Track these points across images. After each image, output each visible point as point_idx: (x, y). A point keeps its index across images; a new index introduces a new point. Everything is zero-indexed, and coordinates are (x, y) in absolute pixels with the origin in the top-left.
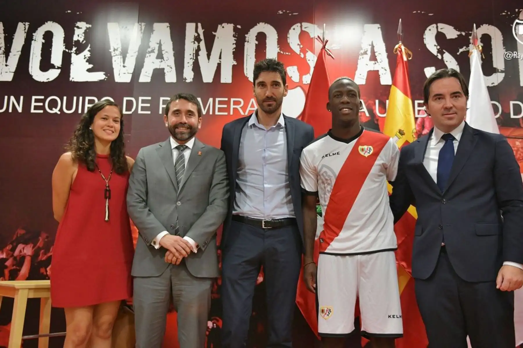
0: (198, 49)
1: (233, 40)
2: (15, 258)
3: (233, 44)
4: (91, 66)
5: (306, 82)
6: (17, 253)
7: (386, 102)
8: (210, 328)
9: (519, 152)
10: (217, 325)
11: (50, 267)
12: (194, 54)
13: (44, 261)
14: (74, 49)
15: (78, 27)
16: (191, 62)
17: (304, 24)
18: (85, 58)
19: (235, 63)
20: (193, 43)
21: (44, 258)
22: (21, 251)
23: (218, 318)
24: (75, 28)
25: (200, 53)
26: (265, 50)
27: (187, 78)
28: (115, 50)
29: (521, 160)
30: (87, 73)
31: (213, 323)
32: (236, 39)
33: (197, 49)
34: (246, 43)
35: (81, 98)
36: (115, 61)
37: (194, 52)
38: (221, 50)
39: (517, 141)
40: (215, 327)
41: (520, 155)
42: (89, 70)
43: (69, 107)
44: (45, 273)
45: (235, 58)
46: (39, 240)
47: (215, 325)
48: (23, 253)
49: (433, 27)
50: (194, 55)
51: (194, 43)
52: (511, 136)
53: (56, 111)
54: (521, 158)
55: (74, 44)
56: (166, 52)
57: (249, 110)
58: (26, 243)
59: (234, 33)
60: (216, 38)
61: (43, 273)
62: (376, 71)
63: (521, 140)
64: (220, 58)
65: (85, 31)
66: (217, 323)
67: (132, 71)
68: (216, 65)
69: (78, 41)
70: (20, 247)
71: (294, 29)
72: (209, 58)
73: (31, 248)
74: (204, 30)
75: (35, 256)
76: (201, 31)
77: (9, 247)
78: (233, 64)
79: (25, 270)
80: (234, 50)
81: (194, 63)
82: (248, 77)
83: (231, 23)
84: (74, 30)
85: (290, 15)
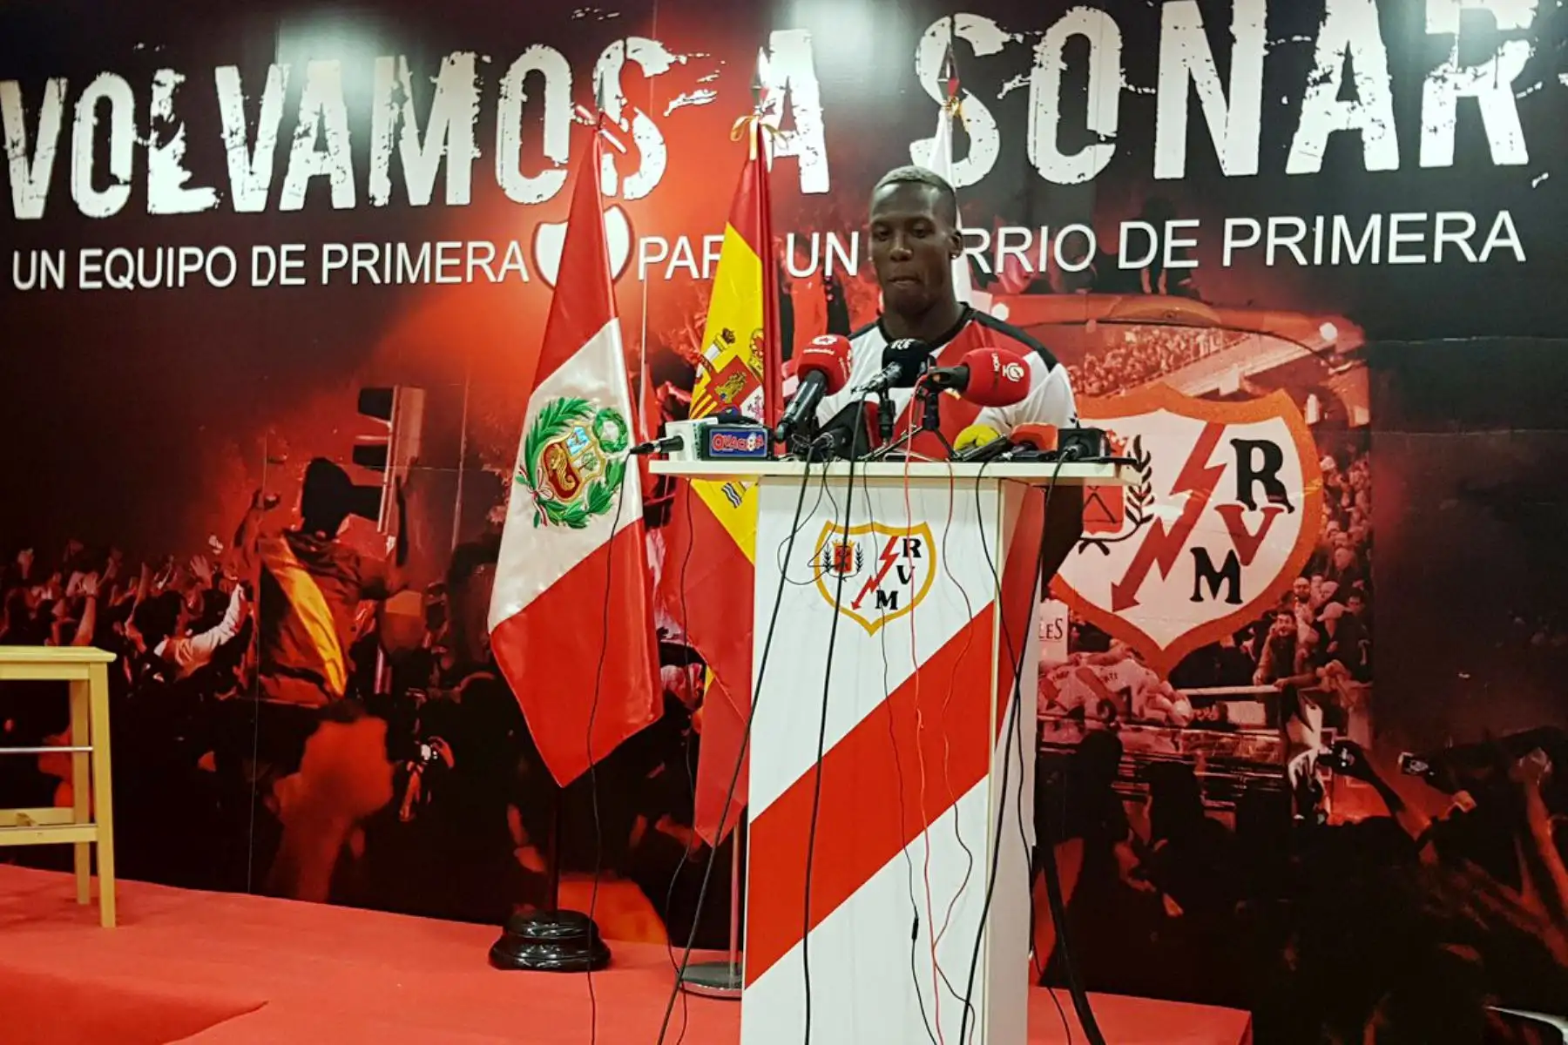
0: (400, 125)
1: (473, 95)
2: (68, 600)
3: (474, 105)
4: (187, 175)
5: (632, 194)
6: (70, 589)
7: (811, 237)
8: (426, 759)
9: (1131, 361)
10: (439, 755)
11: (130, 619)
12: (390, 135)
13: (118, 607)
14: (154, 135)
15: (158, 83)
16: (386, 154)
17: (633, 42)
18: (175, 157)
19: (478, 154)
20: (389, 107)
21: (118, 603)
22: (77, 587)
23: (440, 739)
24: (154, 87)
25: (404, 131)
26: (543, 115)
27: (376, 196)
28: (232, 134)
29: (1134, 380)
30: (181, 191)
31: (432, 750)
32: (479, 91)
33: (397, 121)
34: (501, 101)
35: (171, 251)
36: (234, 161)
37: (392, 131)
38: (448, 122)
39: (1129, 330)
40: (435, 757)
41: (1133, 366)
42: (185, 186)
43: (150, 275)
44: (121, 633)
45: (478, 141)
46: (107, 564)
47: (435, 753)
48: (80, 591)
49: (943, 25)
50: (392, 137)
51: (392, 108)
52: (1114, 317)
53: (125, 282)
54: (1135, 376)
55: (152, 124)
56: (334, 134)
57: (507, 270)
58: (86, 570)
59: (476, 76)
60: (438, 91)
61: (118, 632)
62: (793, 156)
63: (1138, 328)
64: (446, 143)
65: (174, 90)
66: (441, 750)
67: (266, 184)
68: (437, 161)
69: (160, 117)
70: (76, 577)
71: (608, 56)
72: (422, 145)
73: (95, 581)
74: (411, 73)
75: (102, 597)
76: (405, 75)
77: (56, 578)
78: (472, 157)
79: (85, 626)
80: (476, 120)
81: (390, 156)
82: (504, 186)
83: (469, 51)
84: (151, 92)
85: (601, 18)
